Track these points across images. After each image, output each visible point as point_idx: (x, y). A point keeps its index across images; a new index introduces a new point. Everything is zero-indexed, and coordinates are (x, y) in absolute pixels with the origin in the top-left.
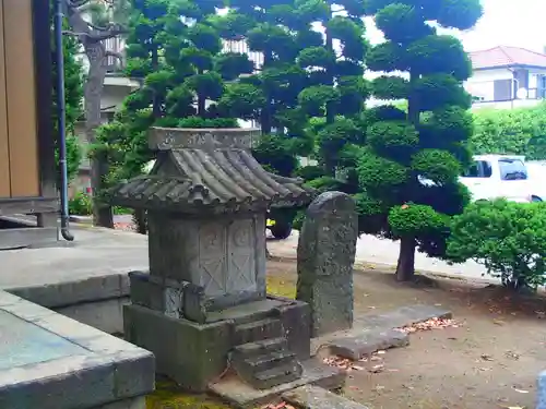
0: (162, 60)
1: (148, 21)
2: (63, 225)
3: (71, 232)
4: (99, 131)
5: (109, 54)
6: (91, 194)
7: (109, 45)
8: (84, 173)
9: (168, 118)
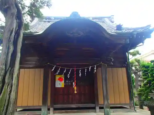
0: (150, 76)
1: (146, 69)
2: (134, 108)
3: (136, 110)
4: (138, 90)
5: (139, 75)
6: (138, 102)
7: (139, 73)
8: (136, 97)
9: (153, 87)
